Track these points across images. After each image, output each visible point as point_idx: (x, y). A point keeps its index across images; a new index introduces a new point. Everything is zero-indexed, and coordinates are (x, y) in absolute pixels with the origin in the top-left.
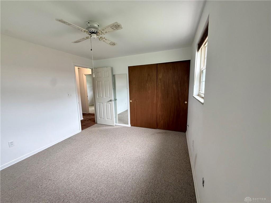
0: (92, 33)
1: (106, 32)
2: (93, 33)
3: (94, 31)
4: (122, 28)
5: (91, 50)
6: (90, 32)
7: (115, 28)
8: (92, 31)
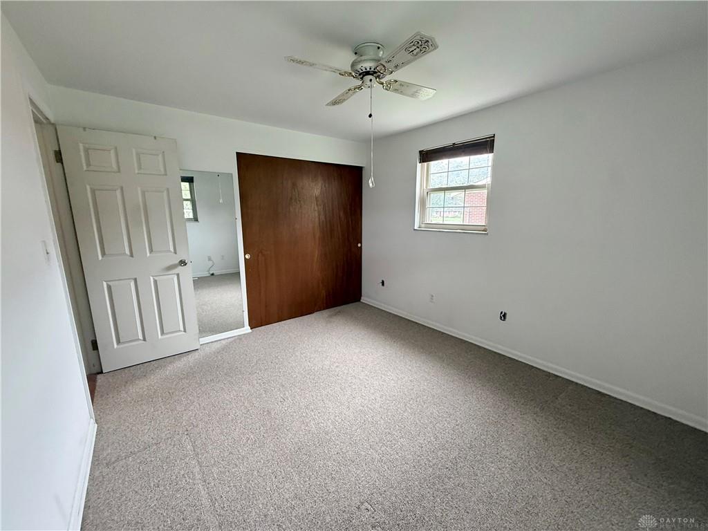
0: (364, 76)
1: (396, 67)
2: (367, 73)
3: (368, 70)
4: (436, 47)
5: (370, 116)
6: (360, 75)
7: (418, 50)
8: (364, 70)
